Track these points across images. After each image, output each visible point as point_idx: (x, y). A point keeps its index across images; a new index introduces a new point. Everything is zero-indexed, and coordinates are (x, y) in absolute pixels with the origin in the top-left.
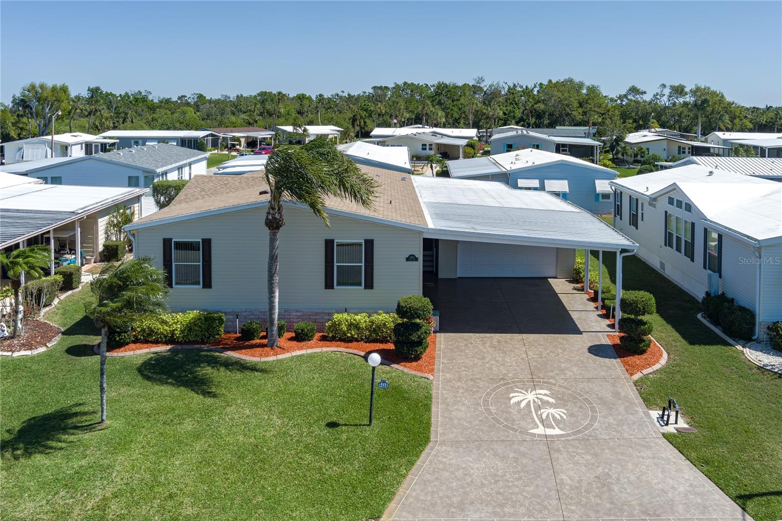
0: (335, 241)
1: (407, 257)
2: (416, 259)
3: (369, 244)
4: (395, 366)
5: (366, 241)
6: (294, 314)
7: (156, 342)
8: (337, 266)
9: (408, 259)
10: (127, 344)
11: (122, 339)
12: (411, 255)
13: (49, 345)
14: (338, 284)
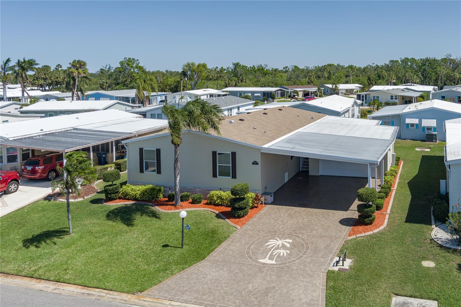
0: (217, 152)
1: (253, 162)
2: (257, 164)
3: (234, 154)
4: (227, 220)
5: (232, 153)
6: (198, 189)
7: (128, 199)
8: (219, 165)
9: (253, 163)
10: (116, 199)
11: (112, 197)
12: (255, 161)
13: (85, 198)
14: (219, 175)
